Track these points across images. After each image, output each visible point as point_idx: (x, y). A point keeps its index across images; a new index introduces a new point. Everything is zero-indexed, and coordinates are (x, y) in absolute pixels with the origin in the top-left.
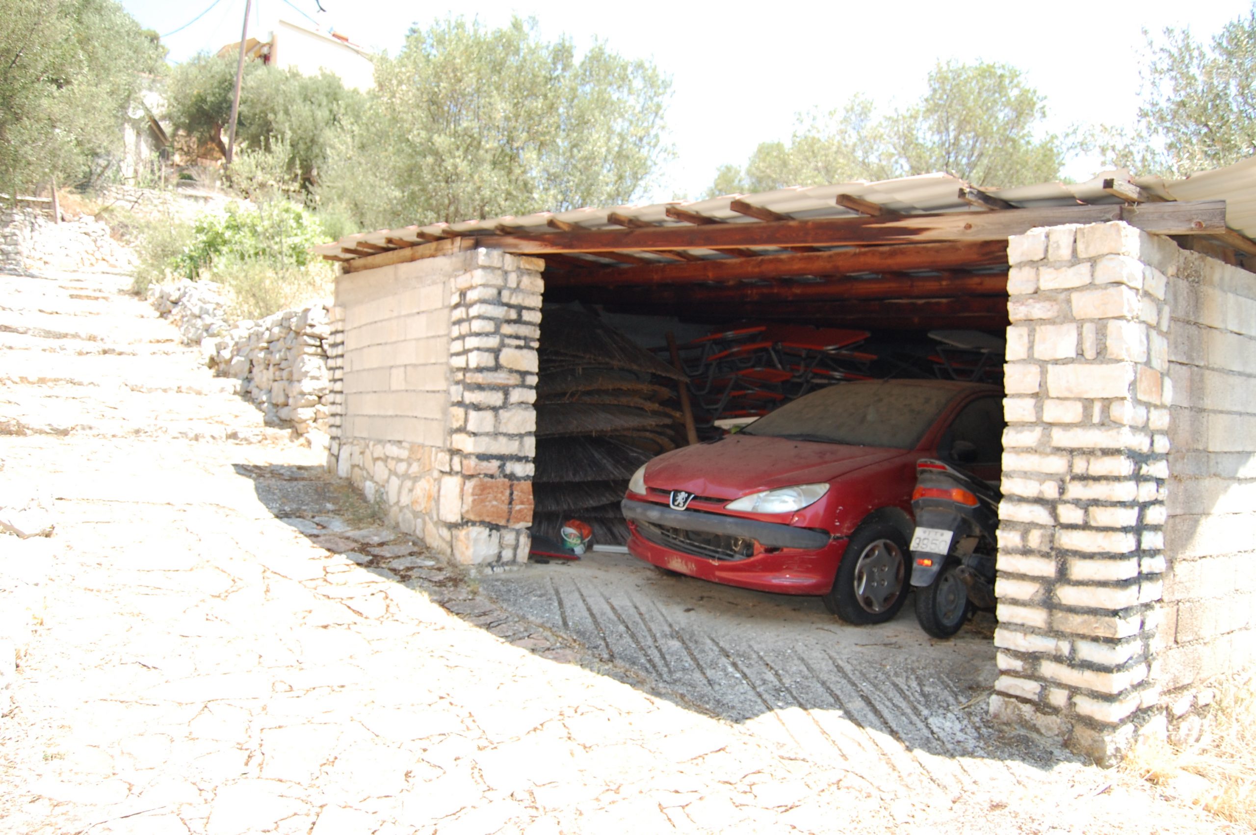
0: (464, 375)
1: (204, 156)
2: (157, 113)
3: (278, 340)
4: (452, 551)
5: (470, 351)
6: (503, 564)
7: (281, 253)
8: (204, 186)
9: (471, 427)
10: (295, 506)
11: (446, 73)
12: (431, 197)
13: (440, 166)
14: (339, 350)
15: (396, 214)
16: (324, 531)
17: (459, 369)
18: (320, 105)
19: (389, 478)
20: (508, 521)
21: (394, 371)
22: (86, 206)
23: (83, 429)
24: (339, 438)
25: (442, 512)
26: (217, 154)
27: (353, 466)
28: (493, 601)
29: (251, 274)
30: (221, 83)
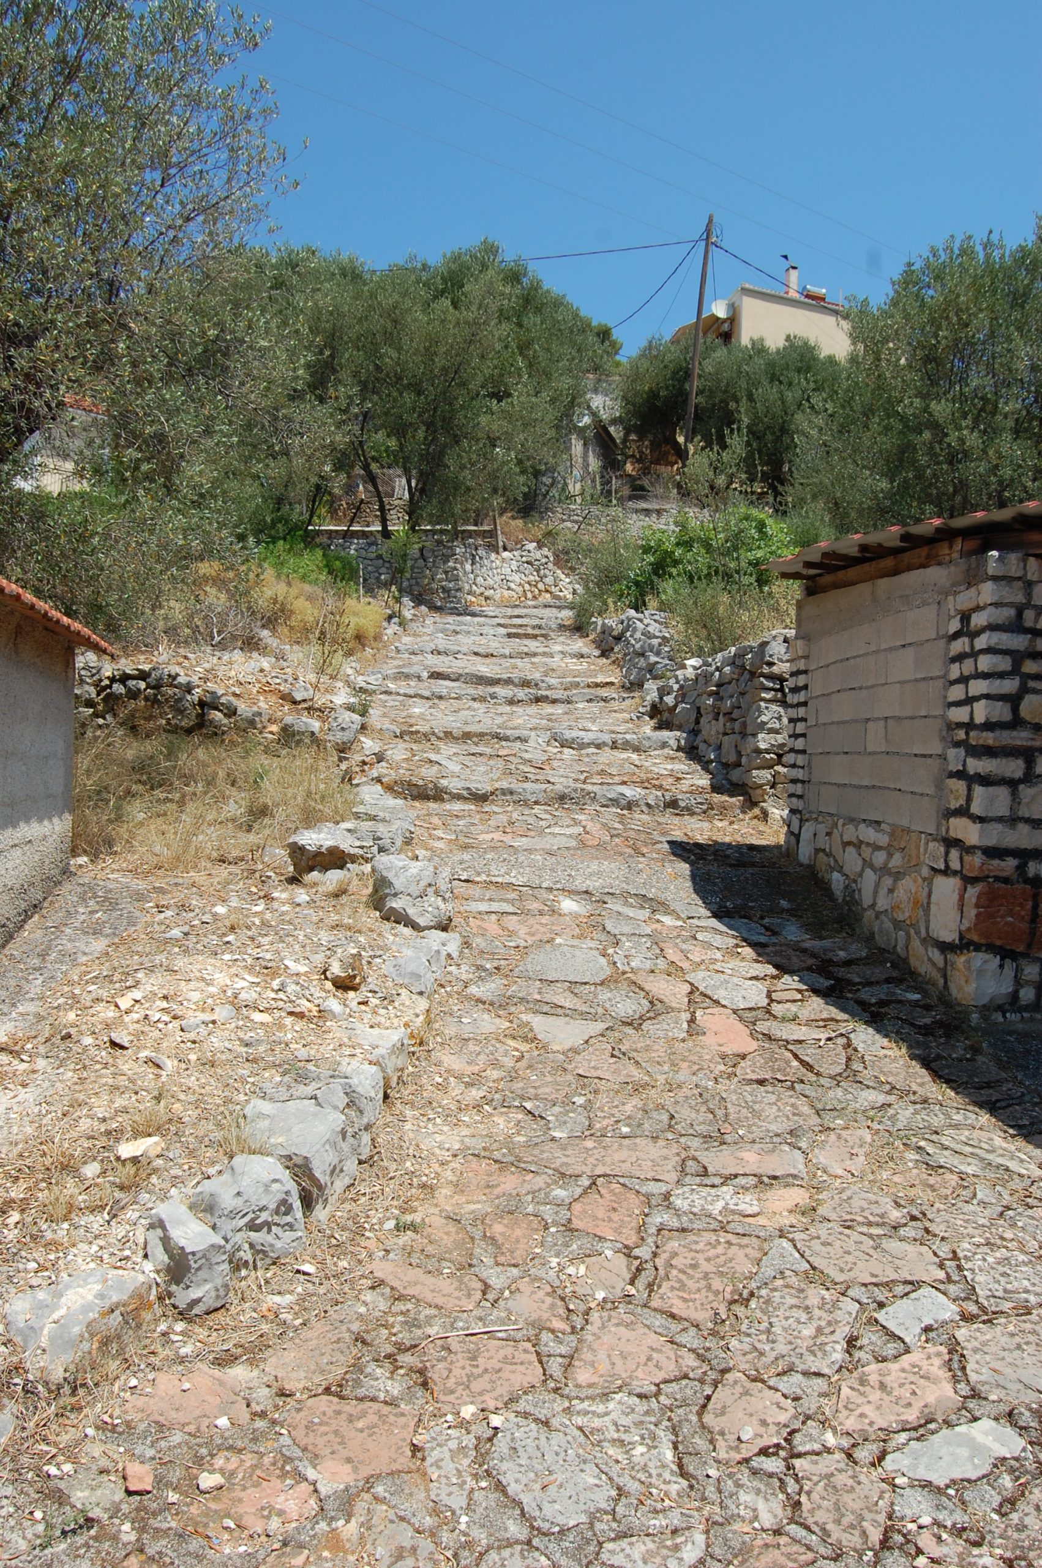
0: (967, 734)
1: (657, 462)
2: (605, 416)
3: (730, 683)
4: (946, 982)
5: (976, 699)
6: (1021, 1009)
7: (738, 572)
8: (656, 497)
9: (976, 809)
10: (739, 902)
11: (947, 318)
12: (931, 484)
13: (940, 442)
14: (802, 697)
15: (883, 511)
16: (774, 939)
17: (960, 725)
18: (790, 384)
19: (863, 870)
20: (1029, 946)
21: (871, 725)
22: (528, 531)
23: (504, 794)
24: (800, 812)
25: (932, 926)
26: (672, 459)
27: (818, 851)
28: (1002, 1065)
29: (702, 598)
30: (675, 373)
